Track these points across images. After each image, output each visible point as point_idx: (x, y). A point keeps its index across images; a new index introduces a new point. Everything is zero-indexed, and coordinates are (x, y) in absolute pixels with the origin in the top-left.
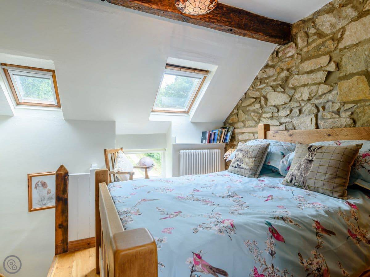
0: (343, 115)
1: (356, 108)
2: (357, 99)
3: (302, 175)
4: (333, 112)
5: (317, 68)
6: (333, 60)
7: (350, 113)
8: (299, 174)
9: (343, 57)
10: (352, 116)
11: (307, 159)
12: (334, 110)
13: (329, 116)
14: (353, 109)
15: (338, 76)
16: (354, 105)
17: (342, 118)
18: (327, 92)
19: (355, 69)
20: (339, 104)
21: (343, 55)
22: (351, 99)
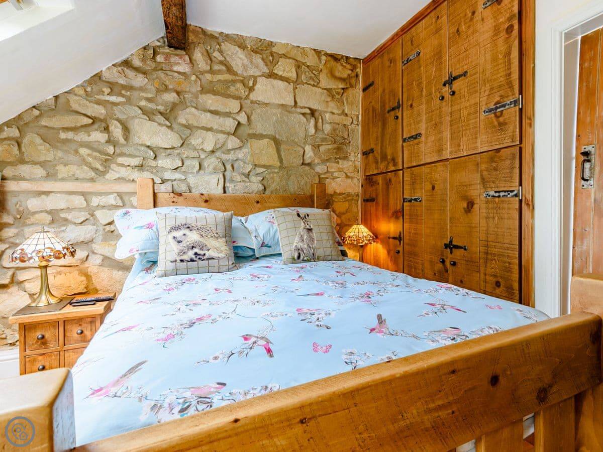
0: (253, 179)
1: (267, 174)
2: (268, 164)
3: (310, 247)
4: (243, 174)
5: (224, 111)
6: (243, 110)
7: (262, 178)
8: (306, 246)
9: (253, 111)
10: (262, 182)
11: (305, 228)
12: (245, 172)
13: (239, 178)
14: (265, 174)
15: (247, 132)
16: (265, 170)
17: (252, 182)
18: (238, 148)
19: (265, 131)
20: (251, 167)
21: (254, 110)
22: (262, 163)
